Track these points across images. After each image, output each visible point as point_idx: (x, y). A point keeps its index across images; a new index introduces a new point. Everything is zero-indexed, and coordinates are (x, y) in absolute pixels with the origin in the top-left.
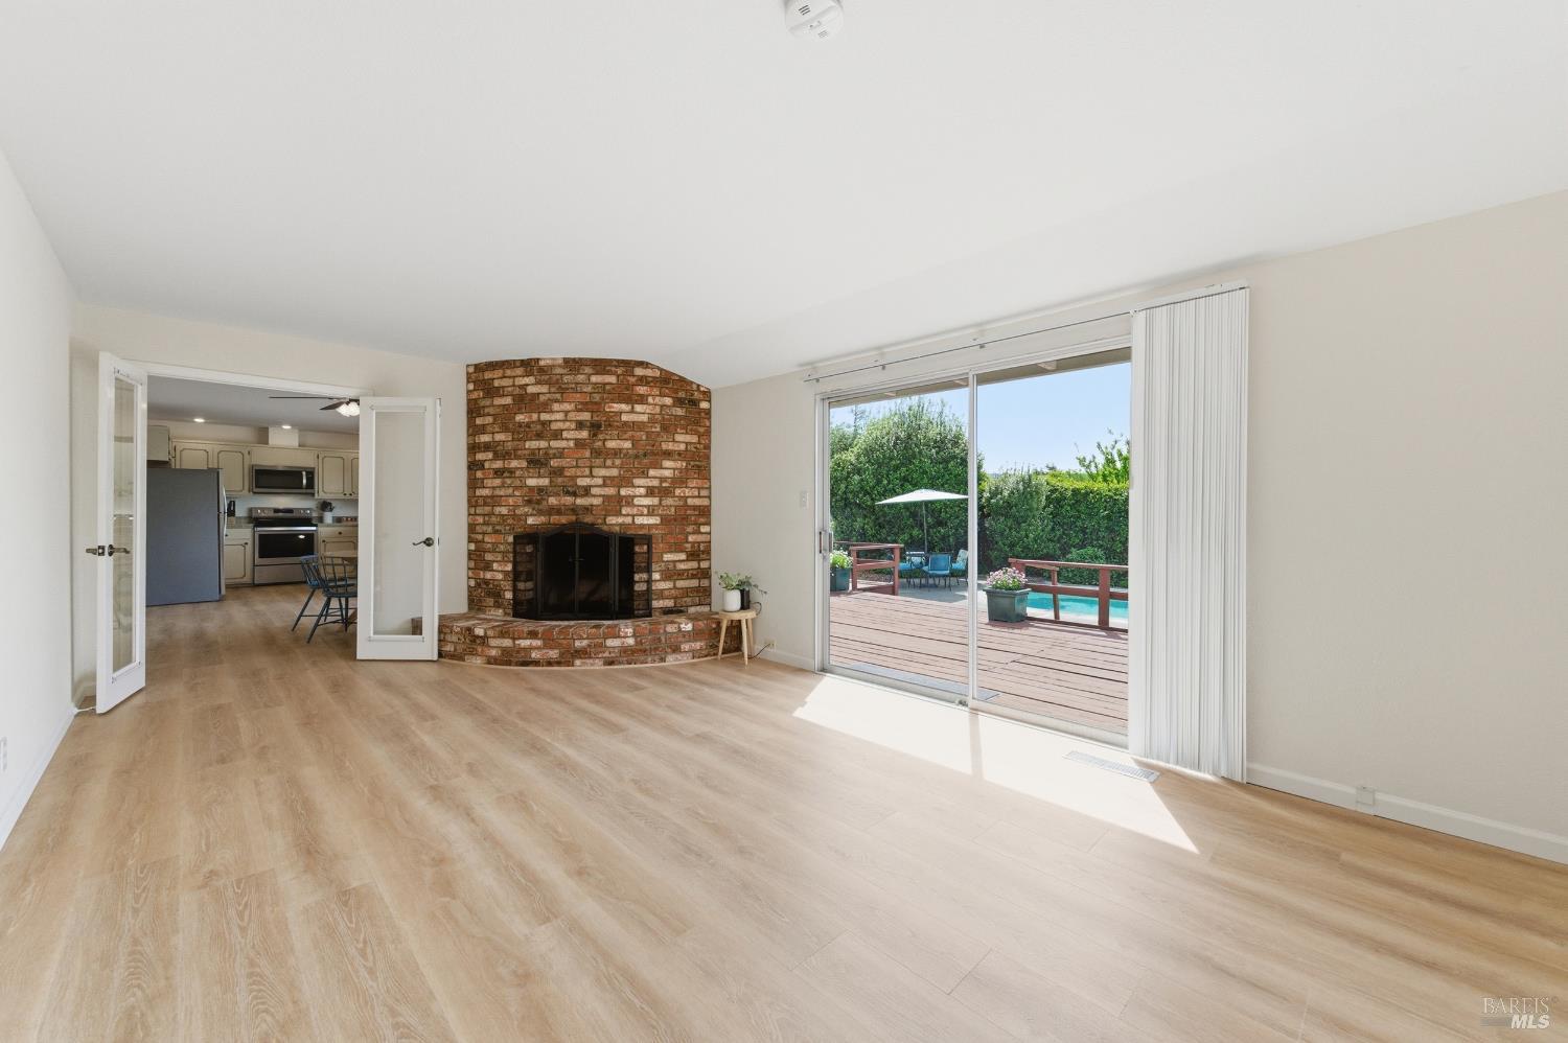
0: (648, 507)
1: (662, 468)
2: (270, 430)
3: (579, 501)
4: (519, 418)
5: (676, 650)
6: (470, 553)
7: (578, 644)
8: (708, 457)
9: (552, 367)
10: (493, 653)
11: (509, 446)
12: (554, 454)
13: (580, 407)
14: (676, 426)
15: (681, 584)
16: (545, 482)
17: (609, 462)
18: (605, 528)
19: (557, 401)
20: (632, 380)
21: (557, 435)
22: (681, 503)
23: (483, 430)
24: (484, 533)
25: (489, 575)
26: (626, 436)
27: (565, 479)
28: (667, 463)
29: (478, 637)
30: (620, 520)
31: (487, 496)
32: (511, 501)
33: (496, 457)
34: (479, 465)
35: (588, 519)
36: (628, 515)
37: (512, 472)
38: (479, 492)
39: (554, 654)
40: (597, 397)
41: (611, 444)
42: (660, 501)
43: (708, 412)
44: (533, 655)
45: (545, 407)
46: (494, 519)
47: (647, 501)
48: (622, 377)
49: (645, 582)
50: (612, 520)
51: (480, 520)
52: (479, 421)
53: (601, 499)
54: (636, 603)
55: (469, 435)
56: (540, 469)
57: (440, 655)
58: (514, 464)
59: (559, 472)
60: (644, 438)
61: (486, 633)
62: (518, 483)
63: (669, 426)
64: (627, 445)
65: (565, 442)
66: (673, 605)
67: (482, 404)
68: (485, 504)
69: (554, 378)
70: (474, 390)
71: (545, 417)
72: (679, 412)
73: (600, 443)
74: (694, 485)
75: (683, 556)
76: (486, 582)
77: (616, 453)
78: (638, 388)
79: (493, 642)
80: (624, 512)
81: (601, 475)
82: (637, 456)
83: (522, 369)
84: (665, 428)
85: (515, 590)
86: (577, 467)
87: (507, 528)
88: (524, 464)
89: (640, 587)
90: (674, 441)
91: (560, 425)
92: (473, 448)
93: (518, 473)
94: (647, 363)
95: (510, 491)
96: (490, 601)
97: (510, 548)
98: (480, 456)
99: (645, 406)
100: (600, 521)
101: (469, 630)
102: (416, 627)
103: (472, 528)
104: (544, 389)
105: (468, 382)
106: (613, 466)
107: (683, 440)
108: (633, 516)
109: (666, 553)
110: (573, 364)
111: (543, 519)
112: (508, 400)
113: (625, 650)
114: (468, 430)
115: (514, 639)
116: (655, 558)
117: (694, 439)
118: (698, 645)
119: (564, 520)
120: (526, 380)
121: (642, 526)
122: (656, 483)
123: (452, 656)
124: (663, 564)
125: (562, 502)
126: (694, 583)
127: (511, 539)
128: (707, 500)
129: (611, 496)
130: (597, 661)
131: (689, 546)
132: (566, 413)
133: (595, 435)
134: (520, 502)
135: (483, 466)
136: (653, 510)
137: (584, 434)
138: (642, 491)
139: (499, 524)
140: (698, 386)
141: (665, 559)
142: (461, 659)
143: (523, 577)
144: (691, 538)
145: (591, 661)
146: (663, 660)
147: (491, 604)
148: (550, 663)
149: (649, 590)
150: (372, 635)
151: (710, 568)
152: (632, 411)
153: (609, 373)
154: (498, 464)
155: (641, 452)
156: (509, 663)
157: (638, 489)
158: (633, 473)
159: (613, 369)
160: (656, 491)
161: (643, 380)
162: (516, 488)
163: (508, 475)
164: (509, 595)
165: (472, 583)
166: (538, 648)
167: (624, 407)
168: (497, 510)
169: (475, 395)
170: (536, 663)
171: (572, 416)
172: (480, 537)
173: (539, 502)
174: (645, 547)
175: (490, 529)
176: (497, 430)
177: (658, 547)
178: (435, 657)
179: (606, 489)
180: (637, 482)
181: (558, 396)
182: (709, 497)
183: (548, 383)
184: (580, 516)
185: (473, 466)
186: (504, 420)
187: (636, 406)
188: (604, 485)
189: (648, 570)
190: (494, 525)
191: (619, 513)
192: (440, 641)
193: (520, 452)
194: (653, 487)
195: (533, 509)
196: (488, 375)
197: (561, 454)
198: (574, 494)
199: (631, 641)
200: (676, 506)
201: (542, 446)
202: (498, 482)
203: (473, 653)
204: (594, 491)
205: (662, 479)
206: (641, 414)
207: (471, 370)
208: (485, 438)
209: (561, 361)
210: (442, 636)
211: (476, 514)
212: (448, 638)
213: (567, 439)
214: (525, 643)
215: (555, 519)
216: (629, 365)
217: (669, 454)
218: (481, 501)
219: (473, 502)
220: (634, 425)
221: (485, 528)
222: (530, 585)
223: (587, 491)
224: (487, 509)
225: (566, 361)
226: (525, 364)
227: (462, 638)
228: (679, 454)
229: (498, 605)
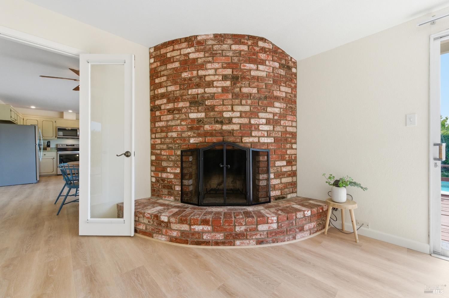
0: (267, 131)
1: (274, 107)
2: (64, 112)
3: (225, 127)
4: (185, 75)
5: (302, 229)
6: (152, 162)
7: (238, 229)
8: (295, 102)
9: (206, 40)
10: (175, 234)
11: (178, 93)
12: (208, 97)
13: (225, 65)
14: (281, 81)
15: (284, 180)
16: (202, 115)
17: (244, 102)
18: (241, 145)
19: (209, 62)
20: (257, 49)
21: (210, 84)
22: (284, 130)
23: (160, 85)
24: (161, 150)
25: (164, 175)
26: (254, 85)
27: (216, 113)
28: (277, 104)
29: (163, 222)
30: (251, 140)
31: (163, 127)
32: (179, 128)
33: (169, 101)
34: (159, 108)
35: (231, 139)
36: (256, 137)
37: (179, 110)
38: (157, 124)
39: (220, 236)
40: (236, 60)
41: (245, 90)
42: (274, 128)
43: (295, 74)
44: (205, 237)
45: (202, 66)
46: (167, 140)
47: (267, 128)
48: (251, 47)
49: (265, 180)
50: (246, 140)
51: (159, 141)
52: (157, 81)
53: (239, 126)
54: (260, 194)
55: (151, 90)
56: (198, 107)
57: (136, 231)
58: (181, 105)
59: (212, 108)
60: (264, 87)
61: (169, 220)
62: (184, 117)
63: (277, 81)
64: (255, 91)
65: (215, 89)
66: (280, 194)
67: (159, 70)
68: (162, 131)
69: (208, 47)
70: (154, 62)
71: (201, 73)
72: (282, 72)
73: (238, 89)
74: (289, 119)
75: (284, 163)
76: (163, 180)
77: (249, 96)
78: (260, 54)
79: (174, 226)
80: (253, 134)
81: (239, 110)
82: (260, 99)
83: (186, 43)
84: (275, 82)
85: (182, 185)
86: (223, 105)
87: (177, 145)
88: (188, 104)
89: (263, 183)
90: (280, 90)
91: (212, 78)
92: (153, 98)
93: (183, 111)
94: (266, 40)
95: (179, 122)
96: (165, 191)
97: (179, 158)
98: (158, 102)
99: (264, 67)
100: (238, 140)
101: (157, 217)
102: (119, 212)
103: (153, 147)
104: (201, 55)
105: (150, 58)
106: (246, 105)
107: (283, 90)
108: (259, 137)
109: (277, 161)
110: (220, 38)
111: (201, 139)
112: (177, 65)
113: (270, 233)
114: (150, 87)
115: (190, 225)
116: (271, 164)
117: (289, 90)
118: (313, 225)
119: (215, 140)
120: (189, 50)
121: (264, 144)
122: (271, 116)
123: (144, 233)
124: (275, 168)
125: (214, 128)
126: (289, 180)
127: (179, 153)
128: (295, 128)
129: (246, 124)
130: (251, 241)
131: (287, 156)
132: (216, 70)
133: (235, 84)
134: (185, 128)
135: (160, 108)
136: (270, 133)
137: (228, 83)
138: (264, 121)
139: (171, 143)
140: (291, 58)
141: (276, 165)
142: (150, 235)
143: (187, 177)
144: (289, 152)
145: (248, 241)
146: (294, 238)
147: (166, 193)
148: (217, 243)
149: (268, 186)
150: (89, 218)
151: (296, 170)
152: (257, 69)
153: (243, 43)
154: (170, 106)
155: (263, 96)
156: (186, 242)
157: (261, 120)
158: (258, 109)
159: (246, 41)
160: (271, 121)
161: (263, 50)
162: (182, 120)
163: (177, 112)
164: (178, 188)
165: (154, 180)
166: (208, 232)
167: (252, 66)
168: (170, 134)
169: (155, 65)
170: (207, 243)
171: (220, 71)
172: (158, 152)
173: (198, 128)
174: (266, 157)
175: (165, 147)
176: (169, 84)
177: (273, 157)
178: (132, 234)
179: (242, 119)
180: (261, 115)
181: (210, 59)
182: (296, 127)
183: (204, 50)
184: (226, 137)
185: (154, 109)
186: (174, 77)
187: (259, 66)
188: (241, 117)
189: (268, 172)
190: (167, 144)
191: (251, 136)
192: (135, 221)
193: (184, 97)
194: (270, 119)
195: (194, 133)
196: (163, 51)
197: (213, 97)
198: (222, 123)
199: (275, 226)
200: (281, 132)
201: (199, 92)
202: (170, 117)
203: (159, 232)
204: (234, 121)
205: (274, 114)
206: (262, 71)
207: (152, 50)
208: (162, 90)
209: (212, 36)
210: (137, 218)
211: (156, 138)
212: (141, 220)
213: (217, 87)
214: (198, 228)
215: (208, 139)
216: (255, 39)
217: (278, 98)
218: (159, 130)
219: (153, 131)
220: (258, 79)
221: (162, 146)
222: (191, 182)
223: (230, 121)
224: (163, 134)
225: (216, 36)
226: (188, 40)
227: (151, 221)
228: (283, 99)
229: (170, 194)
